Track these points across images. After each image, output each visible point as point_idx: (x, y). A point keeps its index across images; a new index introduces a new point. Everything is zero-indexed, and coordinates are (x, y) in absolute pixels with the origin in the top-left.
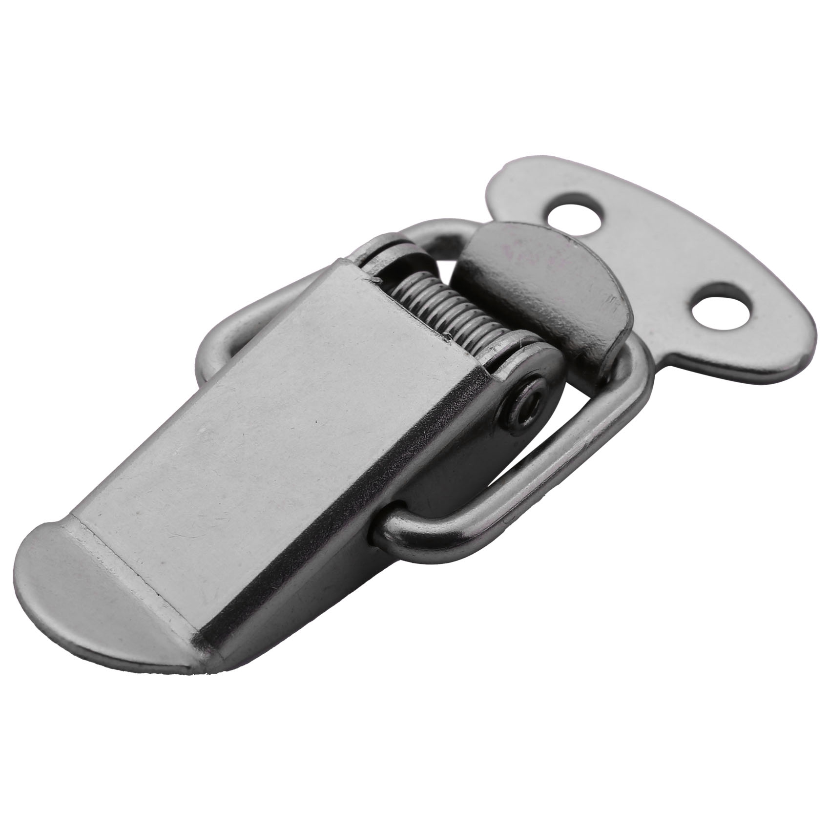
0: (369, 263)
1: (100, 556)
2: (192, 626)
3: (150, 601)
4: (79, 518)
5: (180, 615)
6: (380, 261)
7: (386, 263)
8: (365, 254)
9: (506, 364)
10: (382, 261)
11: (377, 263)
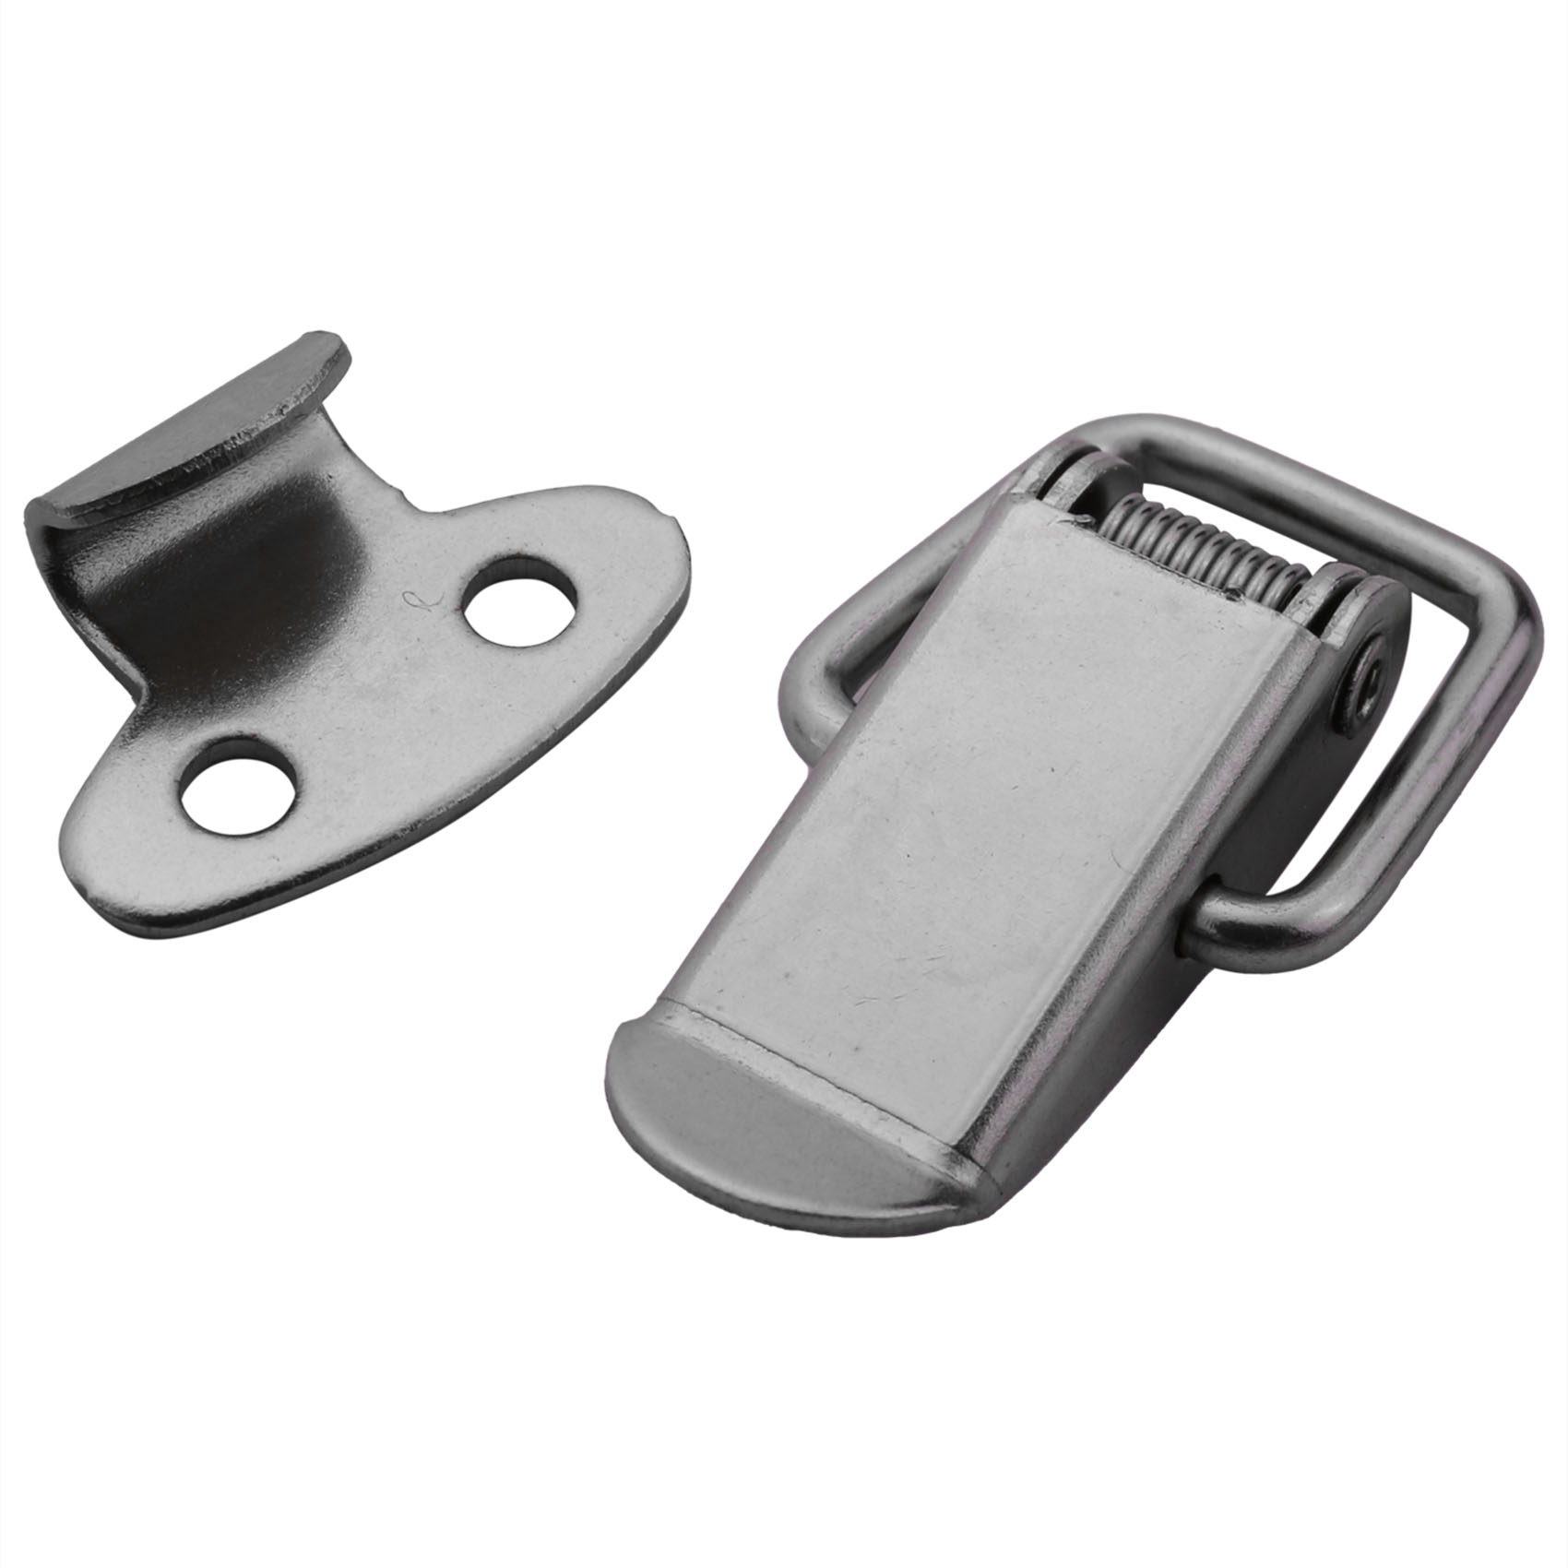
0: (1049, 494)
1: (742, 1059)
2: (941, 1141)
3: (854, 1114)
4: (685, 1003)
5: (915, 1127)
6: (1066, 489)
7: (1078, 490)
8: (1039, 480)
9: (1336, 620)
10: (1070, 489)
11: (1063, 493)
